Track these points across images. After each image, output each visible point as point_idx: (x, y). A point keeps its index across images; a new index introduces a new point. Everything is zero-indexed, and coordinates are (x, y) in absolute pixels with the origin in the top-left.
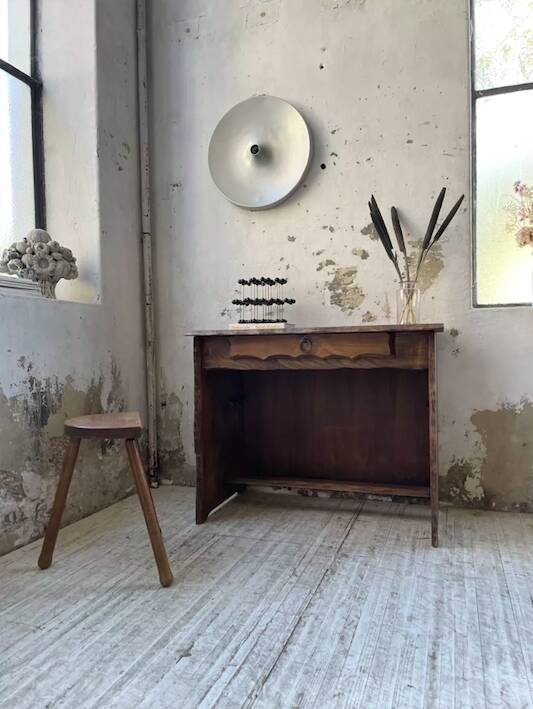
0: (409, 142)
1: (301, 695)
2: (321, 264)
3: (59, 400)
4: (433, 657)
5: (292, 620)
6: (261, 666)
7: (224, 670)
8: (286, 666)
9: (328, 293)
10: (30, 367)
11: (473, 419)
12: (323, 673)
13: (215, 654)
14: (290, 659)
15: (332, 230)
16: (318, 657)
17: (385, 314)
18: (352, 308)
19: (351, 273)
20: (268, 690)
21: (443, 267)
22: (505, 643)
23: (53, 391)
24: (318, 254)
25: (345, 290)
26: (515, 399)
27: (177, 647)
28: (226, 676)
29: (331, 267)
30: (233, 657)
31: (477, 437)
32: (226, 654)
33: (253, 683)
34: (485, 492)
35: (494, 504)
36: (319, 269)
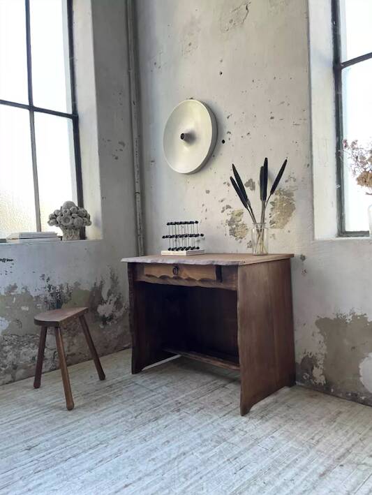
0: (272, 118)
1: (40, 484)
2: (223, 208)
3: (70, 296)
5: (95, 444)
6: (46, 465)
7: (32, 461)
8: (56, 468)
9: (228, 228)
10: (48, 279)
11: (317, 323)
12: (65, 477)
13: (39, 452)
15: (229, 184)
18: (242, 238)
19: (240, 214)
20: (32, 477)
21: (295, 208)
23: (65, 291)
24: (222, 201)
25: (237, 226)
26: (345, 311)
28: (28, 465)
29: (229, 210)
30: (44, 456)
31: (319, 338)
33: (32, 472)
34: (326, 379)
35: (332, 390)
36: (223, 211)
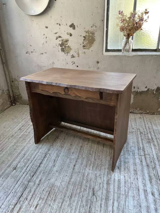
1: (40, 180)
2: (57, 37)
4: (75, 166)
5: (43, 155)
6: (33, 172)
7: (24, 173)
8: (39, 171)
9: (60, 48)
12: (47, 173)
13: (22, 168)
14: (40, 169)
15: (60, 25)
16: (47, 168)
17: (78, 55)
18: (68, 53)
19: (67, 41)
20: (33, 179)
21: (95, 40)
22: (93, 160)
24: (56, 33)
25: (65, 47)
27: (13, 167)
28: (24, 175)
29: (60, 39)
30: (26, 169)
32: (25, 168)
33: (30, 177)
36: (56, 39)
